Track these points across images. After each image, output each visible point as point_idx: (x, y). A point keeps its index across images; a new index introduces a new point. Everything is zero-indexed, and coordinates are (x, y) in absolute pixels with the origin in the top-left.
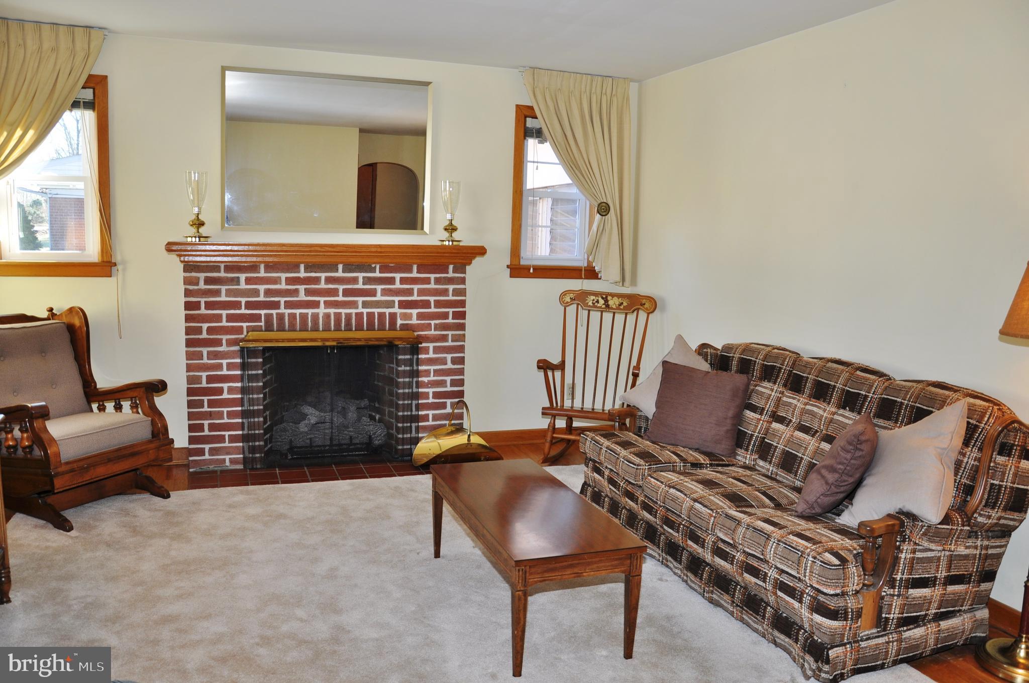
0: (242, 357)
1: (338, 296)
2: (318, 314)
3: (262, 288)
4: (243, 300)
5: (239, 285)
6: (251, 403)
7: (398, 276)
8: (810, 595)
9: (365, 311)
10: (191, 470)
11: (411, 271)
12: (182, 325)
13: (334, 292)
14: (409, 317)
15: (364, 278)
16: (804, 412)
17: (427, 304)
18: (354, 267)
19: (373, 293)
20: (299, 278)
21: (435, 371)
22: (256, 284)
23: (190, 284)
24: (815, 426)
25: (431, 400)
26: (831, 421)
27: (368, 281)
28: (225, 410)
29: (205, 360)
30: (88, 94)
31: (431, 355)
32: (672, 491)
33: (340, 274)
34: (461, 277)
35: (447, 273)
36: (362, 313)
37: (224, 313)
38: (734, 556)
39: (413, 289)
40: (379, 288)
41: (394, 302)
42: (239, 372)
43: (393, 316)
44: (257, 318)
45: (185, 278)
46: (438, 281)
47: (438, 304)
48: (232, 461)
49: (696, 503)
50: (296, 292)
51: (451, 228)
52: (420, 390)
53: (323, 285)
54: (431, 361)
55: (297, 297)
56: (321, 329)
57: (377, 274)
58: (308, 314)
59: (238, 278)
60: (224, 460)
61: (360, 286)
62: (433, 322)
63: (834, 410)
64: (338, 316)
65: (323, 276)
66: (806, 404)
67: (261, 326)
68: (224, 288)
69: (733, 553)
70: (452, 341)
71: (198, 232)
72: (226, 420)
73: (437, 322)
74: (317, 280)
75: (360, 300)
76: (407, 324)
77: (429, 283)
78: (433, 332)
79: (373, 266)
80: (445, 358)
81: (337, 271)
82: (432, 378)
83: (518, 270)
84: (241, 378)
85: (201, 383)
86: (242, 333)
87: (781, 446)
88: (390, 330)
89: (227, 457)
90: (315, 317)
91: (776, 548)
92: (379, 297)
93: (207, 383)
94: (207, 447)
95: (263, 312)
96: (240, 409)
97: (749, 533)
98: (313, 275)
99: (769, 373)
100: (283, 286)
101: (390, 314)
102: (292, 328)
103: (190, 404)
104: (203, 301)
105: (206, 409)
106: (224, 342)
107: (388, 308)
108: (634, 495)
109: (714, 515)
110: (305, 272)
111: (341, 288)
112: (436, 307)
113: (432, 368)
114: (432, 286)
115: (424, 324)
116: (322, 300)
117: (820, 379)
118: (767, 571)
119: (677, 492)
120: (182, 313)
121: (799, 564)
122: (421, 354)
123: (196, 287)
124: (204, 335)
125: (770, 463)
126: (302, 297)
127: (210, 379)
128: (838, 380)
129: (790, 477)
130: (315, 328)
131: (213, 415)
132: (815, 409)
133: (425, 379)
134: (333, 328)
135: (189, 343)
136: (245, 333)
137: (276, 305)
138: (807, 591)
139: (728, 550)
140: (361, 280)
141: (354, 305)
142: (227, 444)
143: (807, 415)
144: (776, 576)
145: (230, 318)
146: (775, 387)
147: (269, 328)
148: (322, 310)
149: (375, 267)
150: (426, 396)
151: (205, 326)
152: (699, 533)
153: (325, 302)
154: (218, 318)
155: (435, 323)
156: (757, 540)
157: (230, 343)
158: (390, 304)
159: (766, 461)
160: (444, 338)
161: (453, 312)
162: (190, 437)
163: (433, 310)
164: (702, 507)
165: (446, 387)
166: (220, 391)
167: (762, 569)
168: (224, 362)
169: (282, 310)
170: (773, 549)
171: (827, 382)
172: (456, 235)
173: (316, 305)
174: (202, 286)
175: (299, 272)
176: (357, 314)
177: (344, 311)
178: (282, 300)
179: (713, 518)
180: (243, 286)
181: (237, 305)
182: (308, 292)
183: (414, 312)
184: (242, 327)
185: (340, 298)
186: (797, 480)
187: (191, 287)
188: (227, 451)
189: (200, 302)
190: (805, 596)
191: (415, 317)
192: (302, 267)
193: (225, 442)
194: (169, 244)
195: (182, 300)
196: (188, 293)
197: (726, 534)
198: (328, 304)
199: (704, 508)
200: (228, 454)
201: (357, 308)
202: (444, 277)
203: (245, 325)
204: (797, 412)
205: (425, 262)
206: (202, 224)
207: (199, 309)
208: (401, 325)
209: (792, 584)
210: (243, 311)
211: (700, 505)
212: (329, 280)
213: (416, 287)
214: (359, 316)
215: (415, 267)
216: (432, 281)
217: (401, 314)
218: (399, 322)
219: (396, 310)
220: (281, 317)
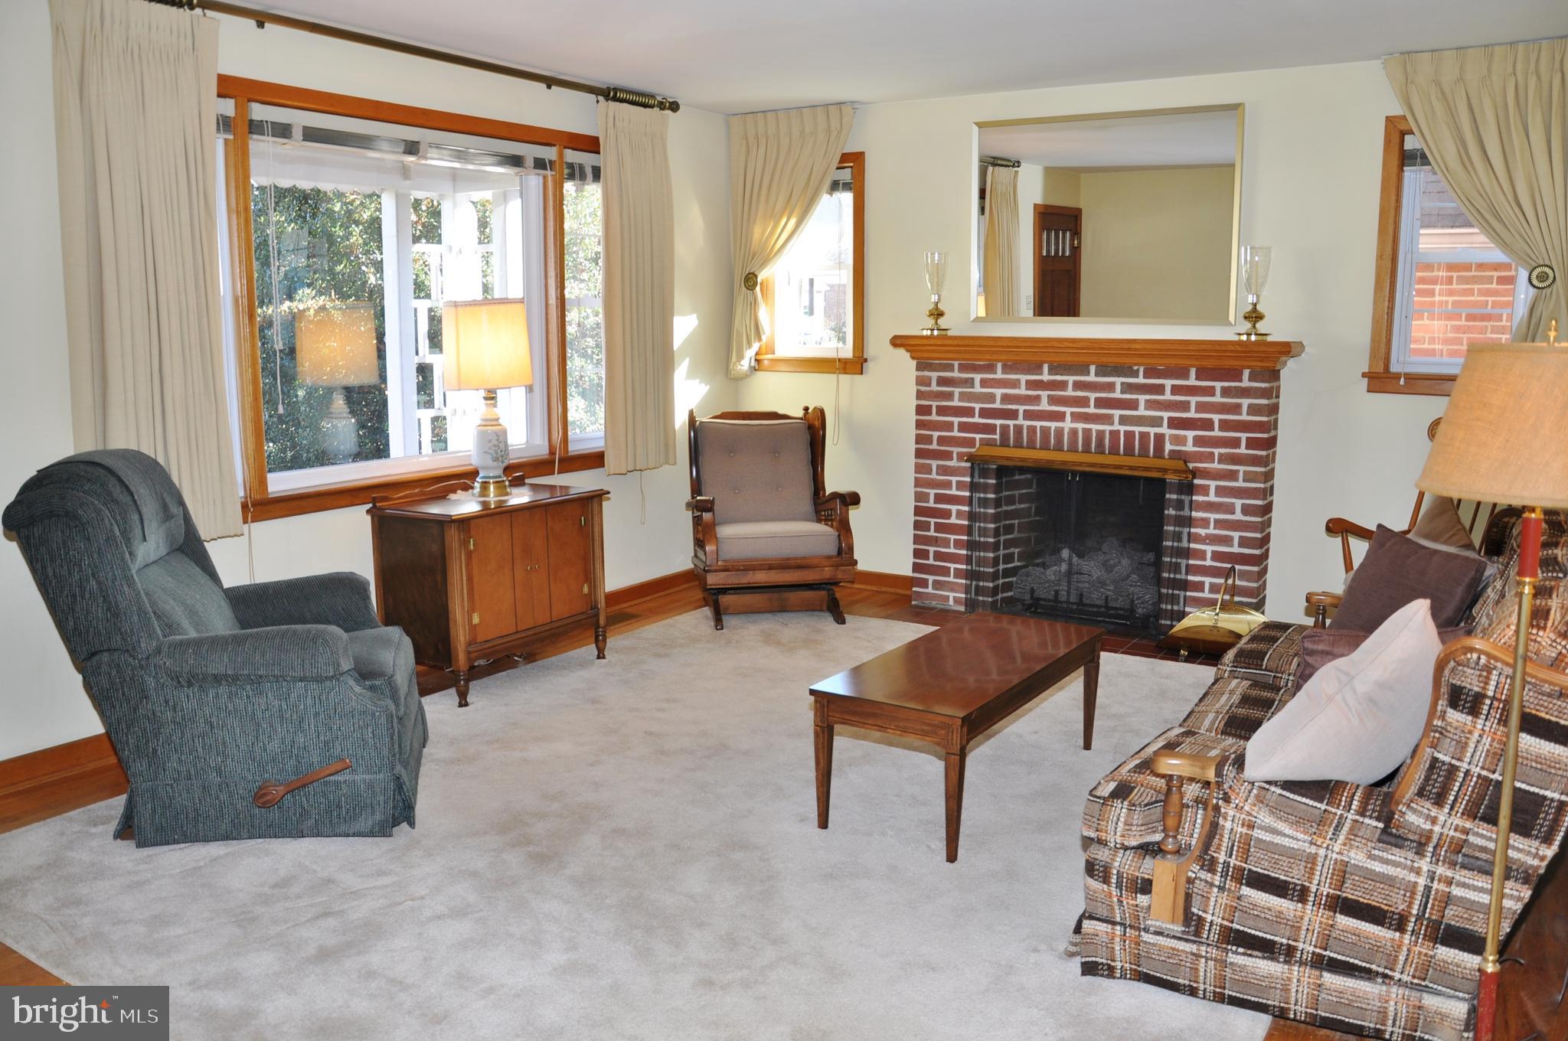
0: (972, 476)
1: (1089, 407)
2: (1062, 429)
3: (999, 392)
4: (977, 406)
5: (973, 387)
6: (982, 533)
7: (1168, 383)
9: (1122, 429)
10: (913, 603)
11: (1186, 376)
12: (912, 432)
13: (1083, 402)
14: (1182, 441)
15: (1122, 384)
17: (1208, 425)
18: (1109, 369)
19: (1133, 405)
20: (1042, 381)
21: (1216, 521)
22: (992, 387)
23: (921, 385)
25: (1209, 562)
27: (1128, 388)
28: (952, 537)
29: (934, 476)
30: (846, 175)
31: (1212, 497)
33: (1092, 378)
34: (1261, 388)
35: (1241, 381)
36: (1118, 432)
37: (956, 420)
39: (1188, 402)
40: (1142, 398)
41: (1162, 418)
42: (967, 494)
43: (1160, 438)
44: (991, 429)
45: (917, 377)
46: (1226, 392)
47: (1225, 425)
48: (956, 600)
50: (1038, 398)
51: (1254, 316)
52: (1192, 545)
53: (1070, 392)
54: (1211, 507)
55: (1038, 405)
56: (1066, 449)
57: (1141, 380)
58: (1050, 428)
59: (973, 379)
60: (948, 597)
61: (1117, 394)
62: (1217, 451)
64: (1087, 433)
65: (1071, 379)
67: (996, 439)
68: (957, 391)
70: (1244, 481)
71: (937, 323)
72: (952, 550)
73: (1223, 451)
74: (1063, 385)
75: (1117, 413)
76: (1179, 451)
77: (1213, 395)
78: (1216, 465)
79: (1135, 368)
80: (1233, 504)
81: (1088, 374)
82: (1211, 531)
83: (1381, 379)
84: (970, 501)
85: (928, 502)
86: (974, 447)
88: (1154, 457)
89: (951, 595)
90: (1059, 432)
92: (1142, 411)
93: (935, 503)
94: (931, 578)
95: (998, 422)
96: (965, 538)
98: (1059, 378)
100: (1022, 391)
101: (1156, 435)
102: (1031, 446)
103: (917, 525)
104: (934, 404)
105: (932, 533)
106: (955, 455)
107: (1153, 426)
110: (1049, 374)
111: (1093, 396)
112: (1221, 429)
113: (1213, 516)
114: (1218, 399)
115: (1203, 452)
116: (1068, 410)
120: (913, 417)
122: (1197, 494)
123: (928, 389)
124: (934, 446)
126: (1044, 406)
127: (939, 498)
130: (1059, 447)
131: (939, 542)
133: (1202, 532)
134: (1080, 449)
135: (919, 454)
136: (978, 445)
137: (1013, 415)
140: (1118, 388)
141: (1108, 419)
142: (951, 579)
145: (963, 427)
147: (1004, 443)
148: (1068, 425)
149: (1138, 370)
150: (1202, 555)
151: (936, 434)
153: (1072, 414)
154: (949, 426)
155: (1219, 453)
157: (960, 457)
158: (1156, 422)
160: (1232, 475)
161: (1247, 438)
162: (915, 564)
163: (1216, 433)
165: (1232, 546)
166: (947, 514)
168: (954, 479)
169: (1021, 421)
172: (1261, 326)
173: (1060, 417)
174: (934, 387)
175: (1041, 374)
176: (1111, 432)
177: (1095, 427)
178: (1021, 408)
180: (978, 389)
181: (969, 412)
182: (1053, 400)
183: (1190, 434)
184: (974, 439)
185: (1092, 410)
187: (923, 389)
188: (952, 587)
189: (931, 406)
191: (1190, 441)
192: (1046, 367)
193: (949, 576)
194: (895, 337)
195: (913, 402)
196: (920, 395)
198: (1076, 417)
200: (952, 590)
201: (1112, 424)
202: (1235, 387)
203: (978, 437)
205: (1209, 363)
206: (941, 314)
207: (930, 414)
208: (1171, 451)
210: (977, 420)
212: (1078, 385)
213: (1193, 400)
214: (1115, 434)
215: (1193, 372)
216: (1218, 392)
217: (1171, 436)
218: (1168, 447)
219: (1164, 430)
220: (1019, 429)
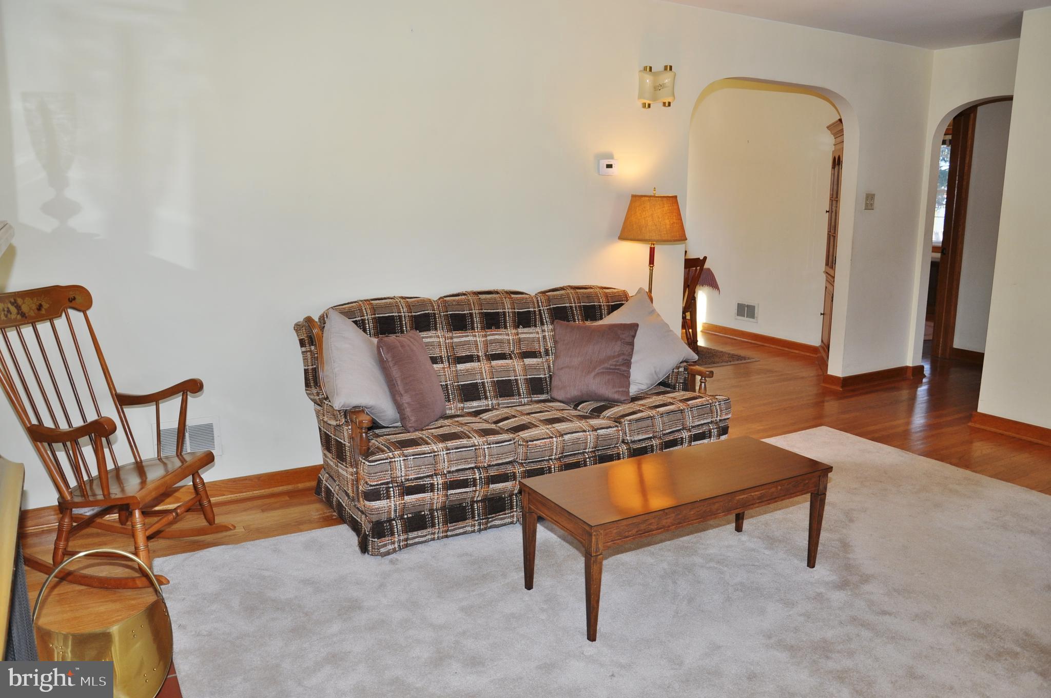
8: (715, 428)
16: (486, 344)
24: (507, 351)
26: (520, 340)
32: (566, 437)
38: (652, 446)
49: (598, 431)
63: (514, 331)
66: (486, 336)
69: (649, 444)
87: (487, 380)
91: (692, 413)
97: (666, 419)
99: (423, 322)
108: (508, 473)
109: (620, 428)
117: (485, 311)
118: (682, 436)
119: (573, 435)
121: (712, 412)
125: (486, 398)
128: (504, 306)
129: (515, 400)
132: (497, 337)
138: (712, 427)
139: (644, 445)
143: (494, 344)
144: (689, 434)
146: (439, 333)
152: (609, 452)
156: (676, 418)
159: (480, 399)
164: (606, 430)
167: (678, 437)
170: (690, 416)
171: (495, 311)
179: (620, 432)
186: (523, 398)
190: (713, 431)
197: (646, 432)
199: (609, 430)
204: (481, 346)
209: (701, 431)
211: (603, 430)
